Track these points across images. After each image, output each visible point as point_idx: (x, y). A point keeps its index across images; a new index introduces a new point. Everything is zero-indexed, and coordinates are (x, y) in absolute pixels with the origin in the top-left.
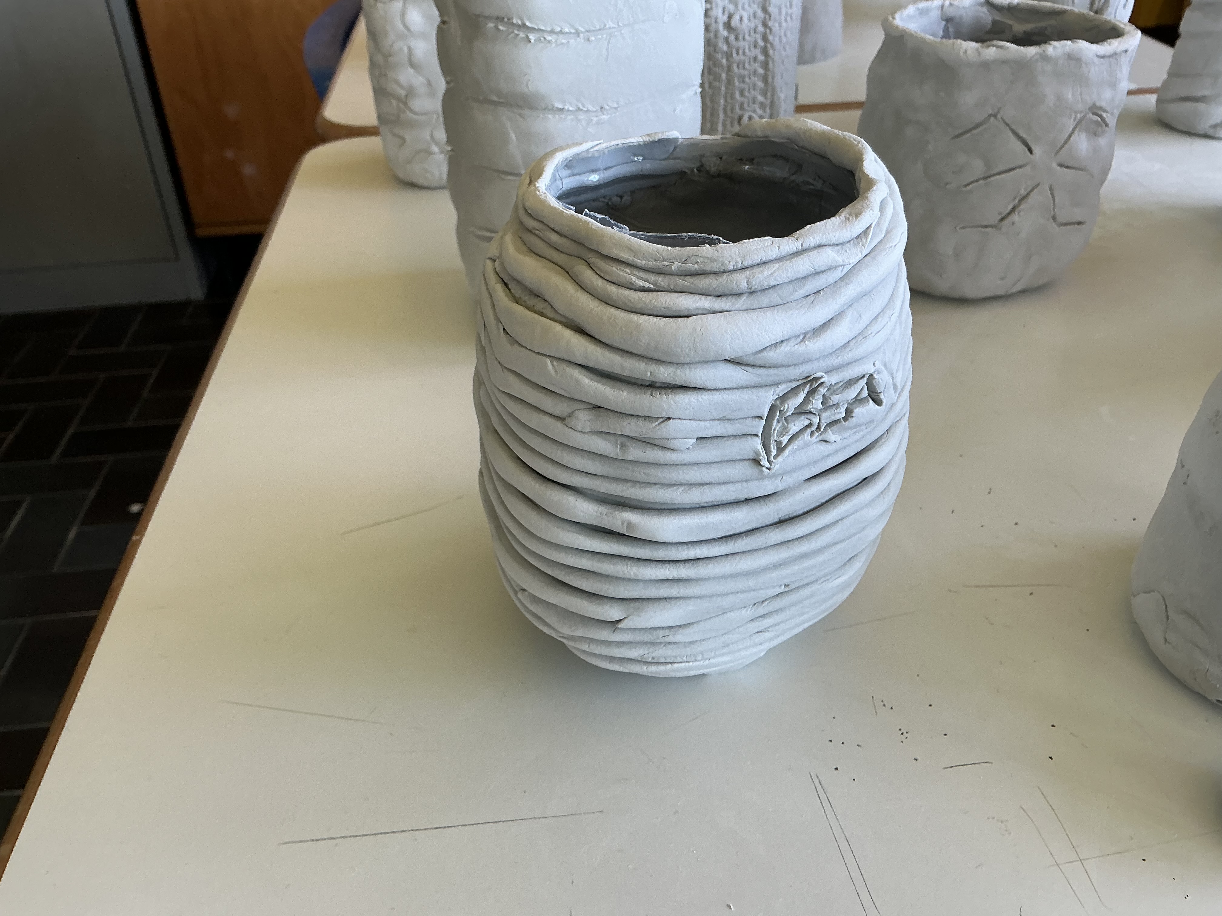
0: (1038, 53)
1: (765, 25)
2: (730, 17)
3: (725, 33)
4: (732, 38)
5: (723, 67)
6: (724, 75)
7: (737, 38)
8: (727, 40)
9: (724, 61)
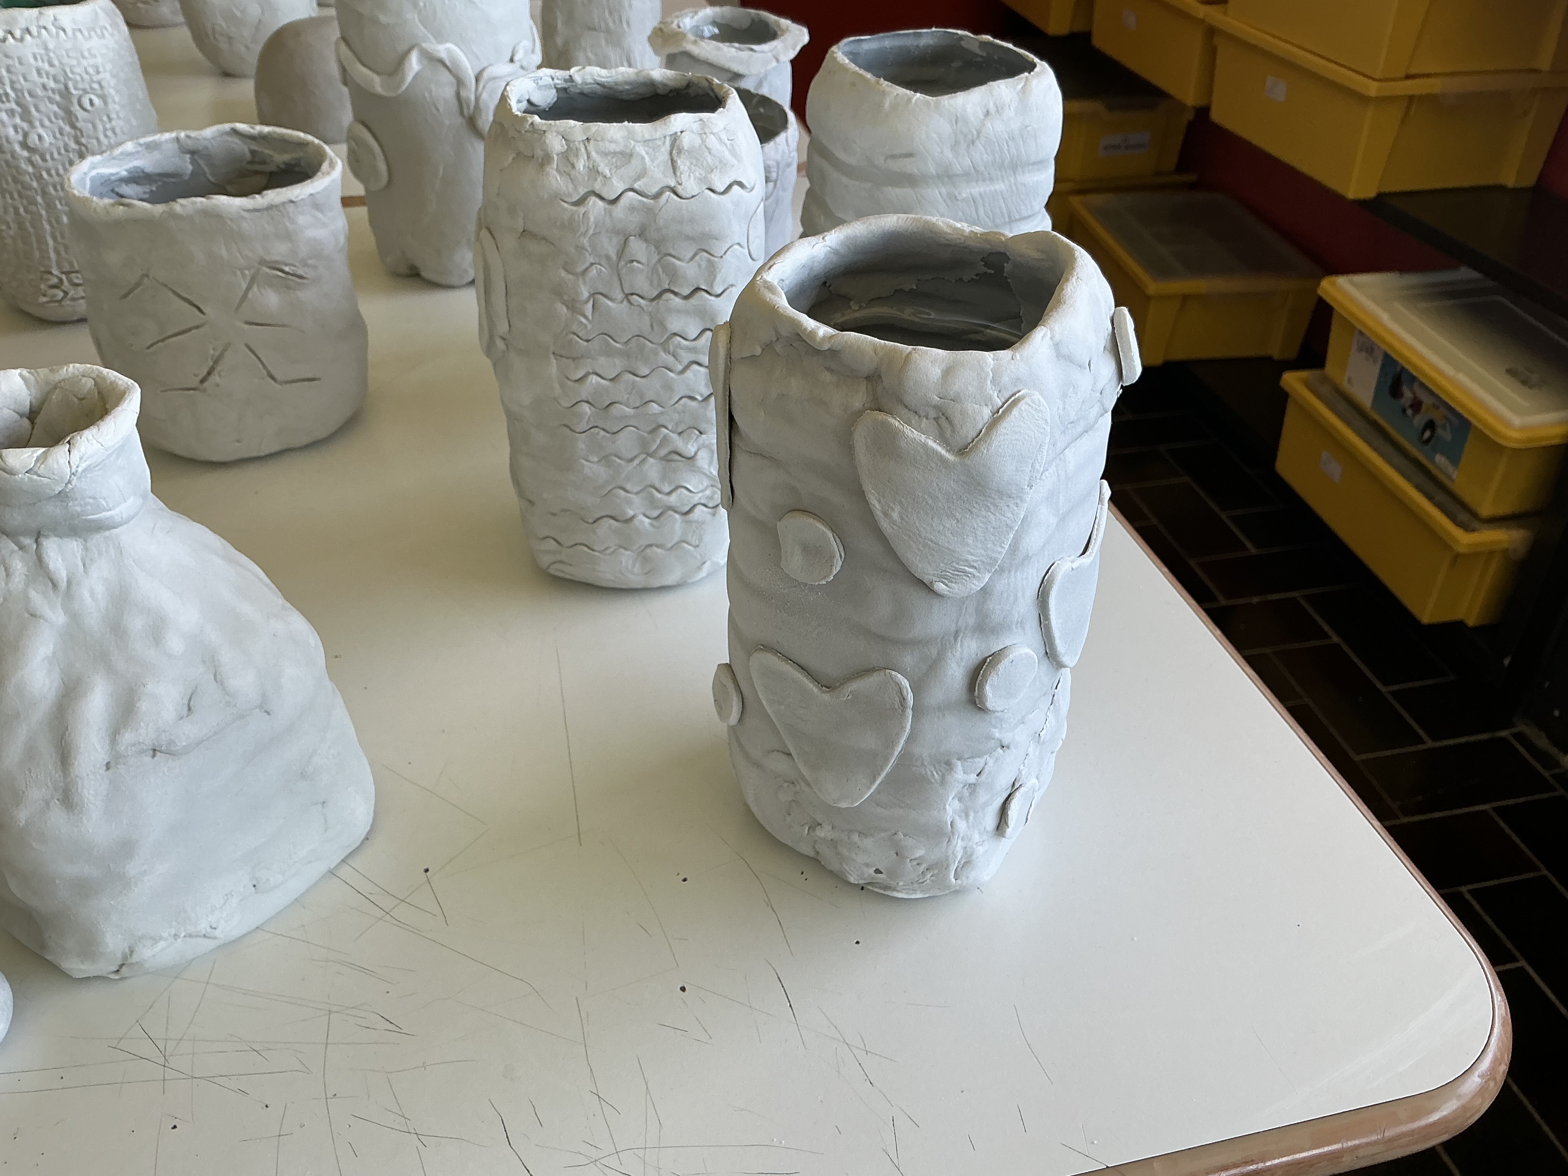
0: (164, 212)
1: (78, 142)
2: (26, 135)
3: (25, 154)
4: (37, 158)
5: (35, 189)
6: (39, 199)
7: (44, 160)
8: (30, 162)
9: (35, 184)
